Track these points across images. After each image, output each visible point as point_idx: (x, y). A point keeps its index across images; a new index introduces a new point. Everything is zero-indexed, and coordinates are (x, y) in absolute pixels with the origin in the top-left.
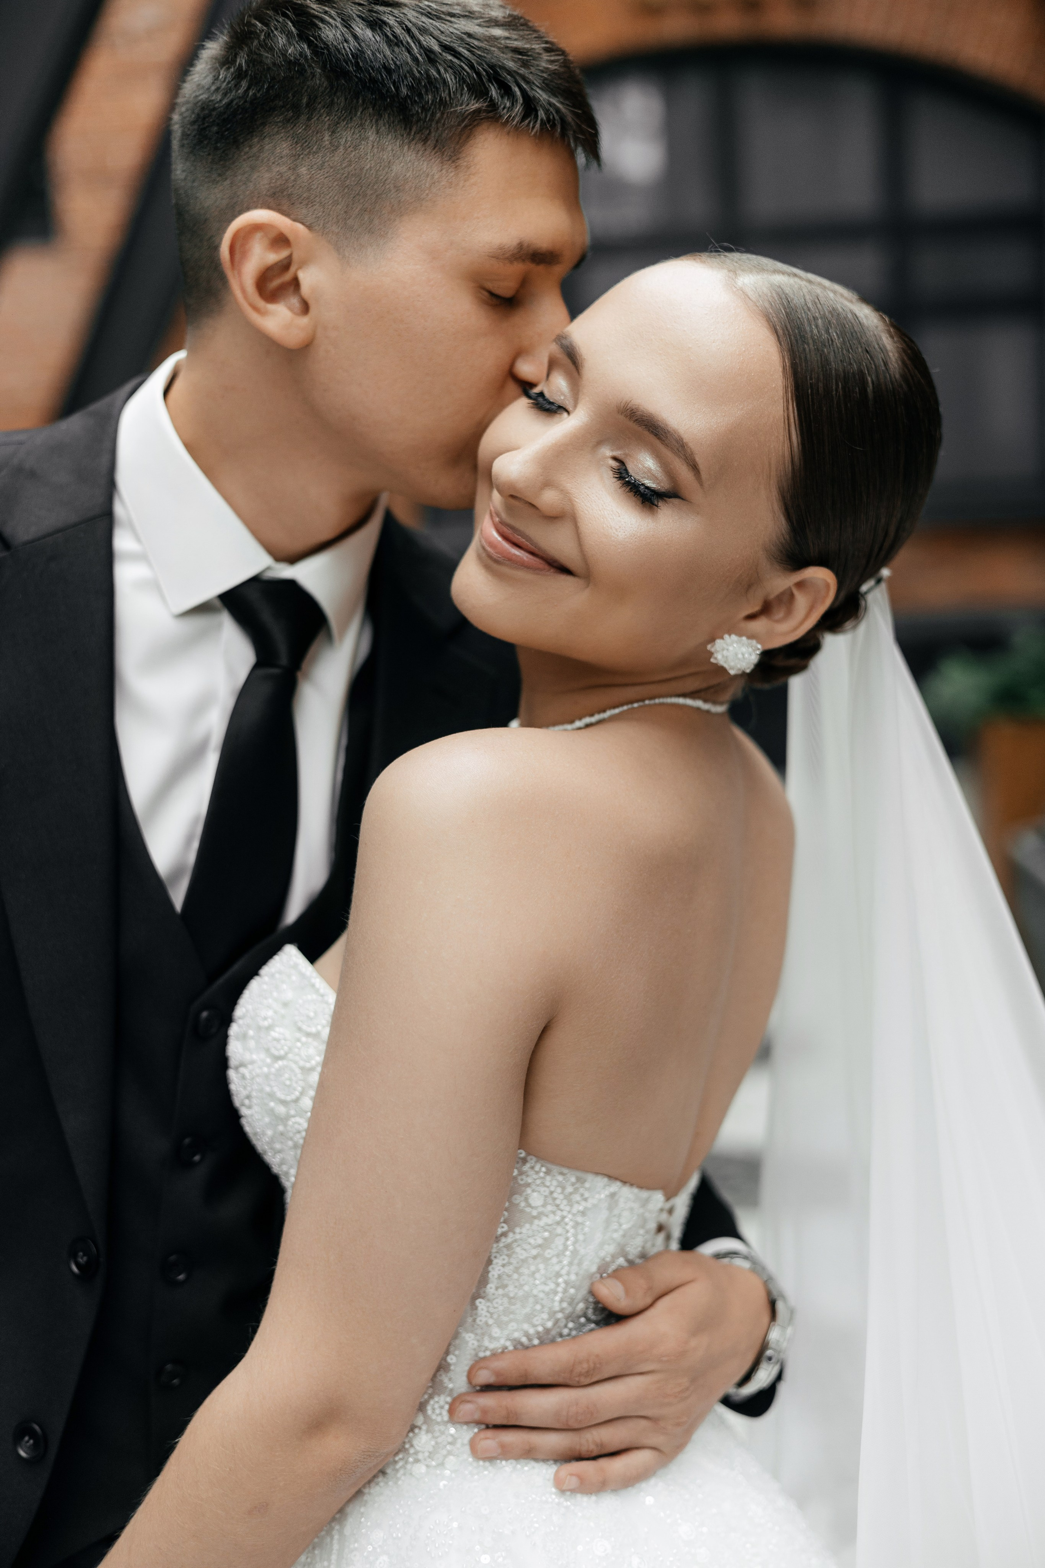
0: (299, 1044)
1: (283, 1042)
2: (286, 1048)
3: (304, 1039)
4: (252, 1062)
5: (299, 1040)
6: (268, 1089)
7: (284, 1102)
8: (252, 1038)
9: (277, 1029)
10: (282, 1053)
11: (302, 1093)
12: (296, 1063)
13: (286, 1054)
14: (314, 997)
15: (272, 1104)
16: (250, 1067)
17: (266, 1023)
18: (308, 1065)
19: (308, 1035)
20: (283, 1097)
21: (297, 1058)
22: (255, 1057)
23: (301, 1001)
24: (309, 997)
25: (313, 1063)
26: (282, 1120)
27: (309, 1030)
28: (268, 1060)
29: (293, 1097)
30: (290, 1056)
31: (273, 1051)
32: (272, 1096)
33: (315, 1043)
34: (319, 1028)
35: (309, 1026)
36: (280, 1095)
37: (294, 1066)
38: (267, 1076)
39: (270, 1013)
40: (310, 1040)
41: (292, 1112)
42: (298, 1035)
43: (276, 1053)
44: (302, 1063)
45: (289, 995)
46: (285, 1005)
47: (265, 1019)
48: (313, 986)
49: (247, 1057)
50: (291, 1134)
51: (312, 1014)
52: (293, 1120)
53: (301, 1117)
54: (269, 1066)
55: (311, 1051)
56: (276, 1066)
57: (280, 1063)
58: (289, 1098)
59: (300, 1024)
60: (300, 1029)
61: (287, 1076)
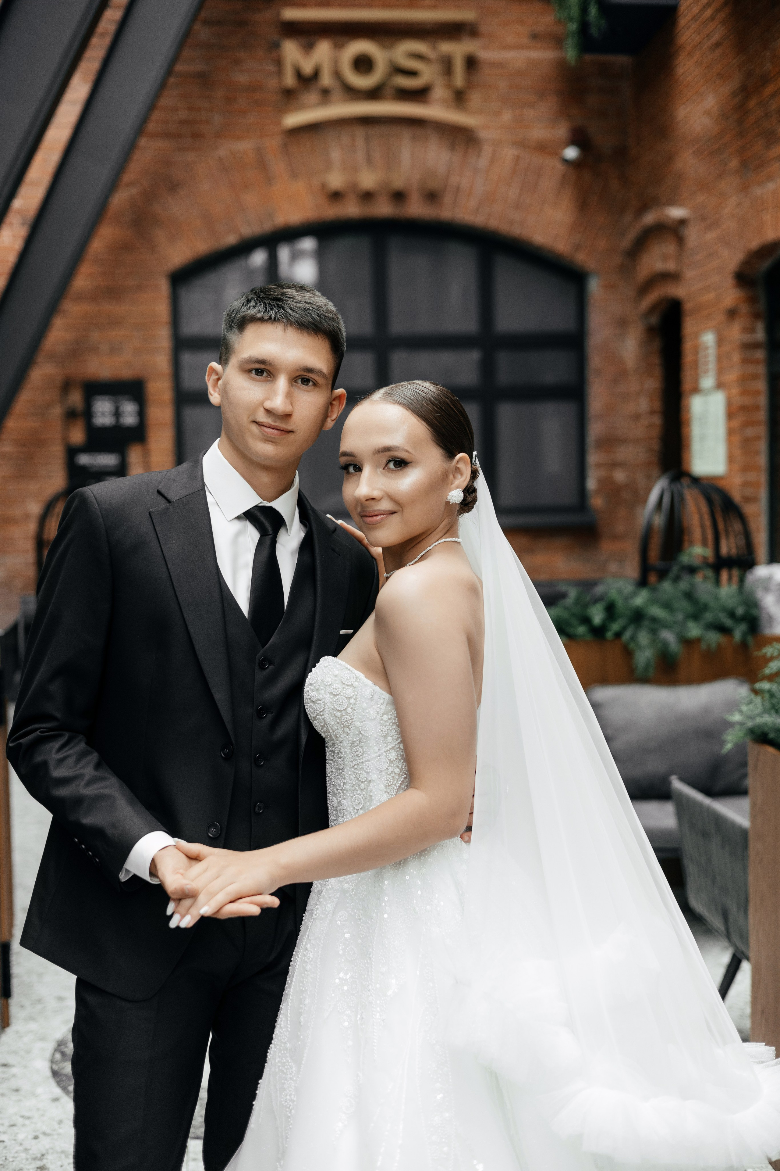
0: (345, 689)
1: (338, 689)
2: (339, 691)
3: (347, 687)
4: (324, 698)
5: (344, 688)
6: (333, 707)
7: (338, 711)
8: (322, 690)
9: (334, 685)
10: (338, 693)
11: (347, 707)
12: (345, 696)
13: (340, 693)
14: (348, 672)
15: (335, 712)
16: (323, 700)
17: (329, 684)
18: (349, 696)
19: (348, 685)
20: (340, 709)
21: (345, 694)
22: (325, 696)
23: (343, 674)
24: (346, 672)
25: (352, 695)
26: (339, 718)
27: (348, 684)
28: (332, 697)
29: (344, 708)
30: (342, 694)
31: (333, 693)
32: (335, 709)
33: (351, 688)
34: (353, 682)
35: (348, 682)
36: (338, 708)
37: (344, 697)
38: (331, 703)
39: (330, 680)
40: (349, 687)
41: (344, 714)
42: (344, 686)
43: (335, 694)
44: (347, 696)
45: (337, 672)
46: (336, 676)
47: (327, 682)
48: (347, 668)
49: (321, 697)
50: (343, 723)
51: (349, 678)
52: (344, 717)
53: (347, 715)
54: (332, 699)
55: (350, 691)
56: (336, 698)
57: (338, 697)
58: (342, 709)
59: (344, 682)
60: (344, 684)
61: (341, 701)
